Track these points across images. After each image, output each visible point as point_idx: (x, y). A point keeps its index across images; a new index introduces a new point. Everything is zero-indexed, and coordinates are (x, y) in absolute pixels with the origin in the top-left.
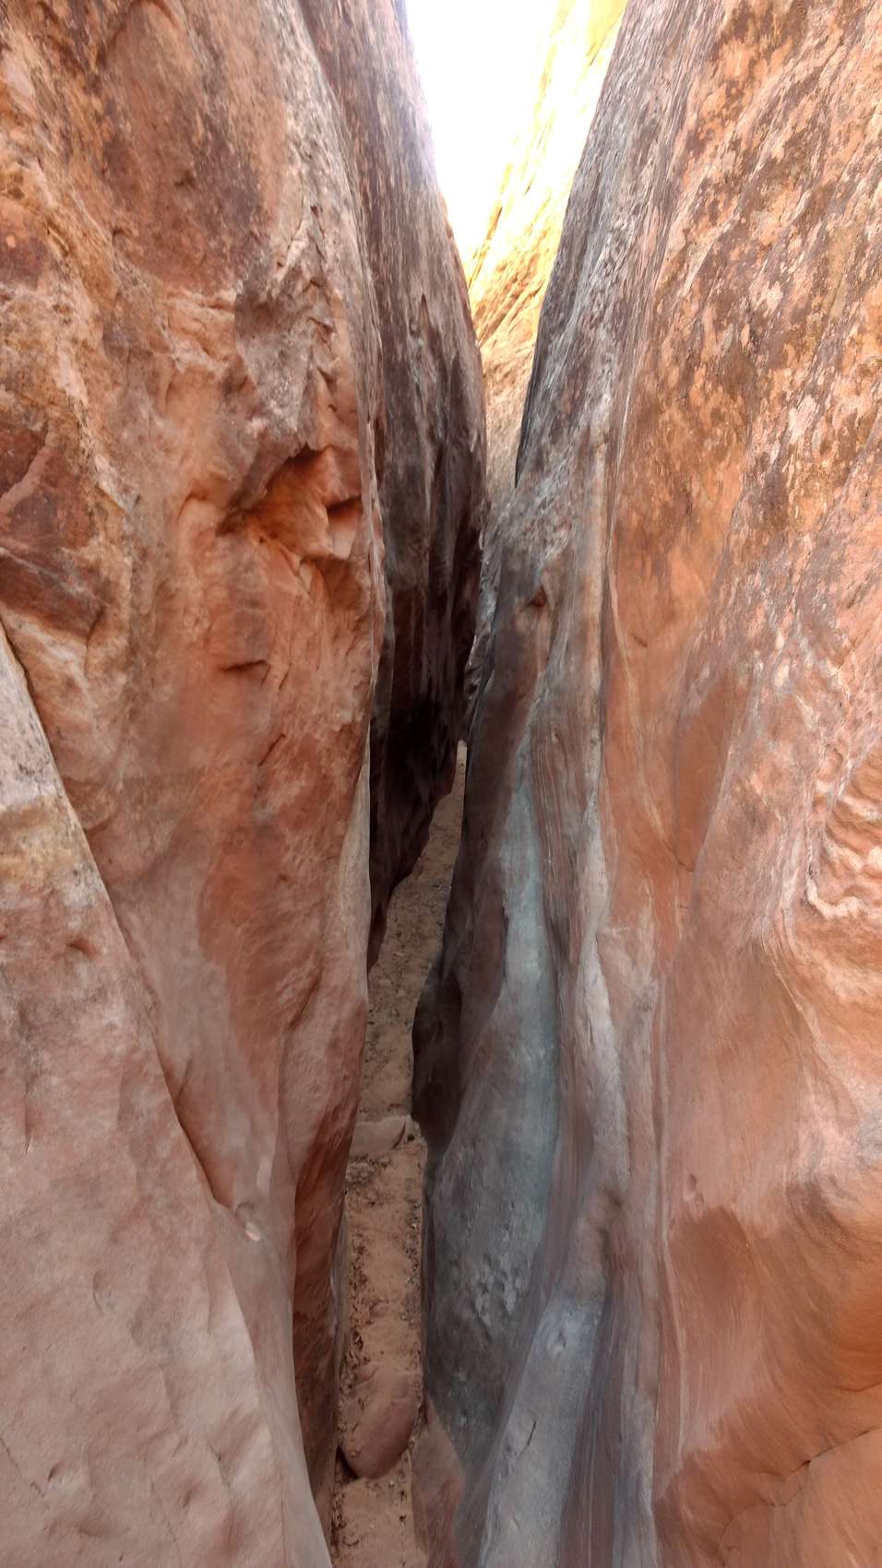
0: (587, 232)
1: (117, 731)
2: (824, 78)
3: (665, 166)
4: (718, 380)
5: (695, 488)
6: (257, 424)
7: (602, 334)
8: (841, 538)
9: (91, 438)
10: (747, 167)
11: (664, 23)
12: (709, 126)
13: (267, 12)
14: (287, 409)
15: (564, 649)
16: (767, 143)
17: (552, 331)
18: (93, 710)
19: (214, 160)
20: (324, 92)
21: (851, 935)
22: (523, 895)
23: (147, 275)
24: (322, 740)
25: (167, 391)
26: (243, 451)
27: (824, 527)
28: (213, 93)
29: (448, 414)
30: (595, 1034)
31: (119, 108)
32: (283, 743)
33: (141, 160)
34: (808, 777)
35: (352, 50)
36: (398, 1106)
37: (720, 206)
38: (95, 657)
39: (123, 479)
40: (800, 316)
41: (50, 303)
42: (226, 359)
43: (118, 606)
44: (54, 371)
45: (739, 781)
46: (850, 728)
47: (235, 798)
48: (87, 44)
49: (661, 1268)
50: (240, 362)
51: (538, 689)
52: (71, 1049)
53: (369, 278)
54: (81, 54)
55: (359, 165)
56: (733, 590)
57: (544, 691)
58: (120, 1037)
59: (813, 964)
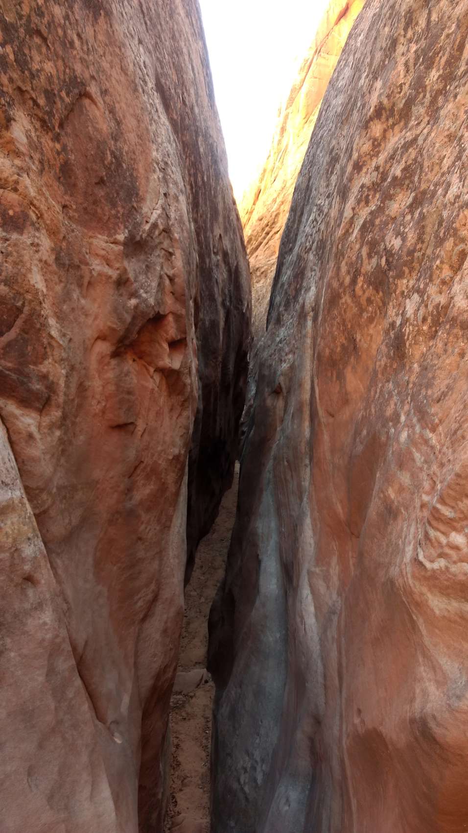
0: (304, 205)
1: (54, 461)
2: (420, 141)
3: (343, 176)
4: (370, 283)
5: (358, 337)
6: (133, 302)
7: (311, 257)
8: (433, 366)
9: (47, 309)
10: (384, 179)
11: (341, 109)
12: (364, 159)
13: (145, 102)
14: (149, 294)
15: (291, 416)
16: (393, 169)
17: (286, 253)
18: (42, 450)
19: (115, 172)
20: (172, 138)
21: (442, 579)
22: (269, 548)
23: (79, 228)
24: (163, 464)
25: (87, 285)
26: (126, 315)
27: (424, 360)
28: (116, 140)
29: (232, 293)
30: (307, 626)
31: (69, 148)
32: (142, 466)
33: (79, 172)
34: (418, 491)
35: (186, 117)
36: (200, 663)
37: (370, 197)
38: (45, 422)
39: (63, 330)
40: (411, 253)
41: (29, 242)
42: (118, 269)
43: (58, 395)
44: (29, 276)
45: (382, 492)
46: (439, 467)
47: (115, 496)
48: (54, 118)
49: (342, 762)
50: (125, 270)
51: (277, 436)
52: (23, 636)
53: (193, 227)
54: (51, 123)
55: (189, 171)
56: (378, 391)
57: (281, 437)
58: (49, 629)
59: (422, 594)
